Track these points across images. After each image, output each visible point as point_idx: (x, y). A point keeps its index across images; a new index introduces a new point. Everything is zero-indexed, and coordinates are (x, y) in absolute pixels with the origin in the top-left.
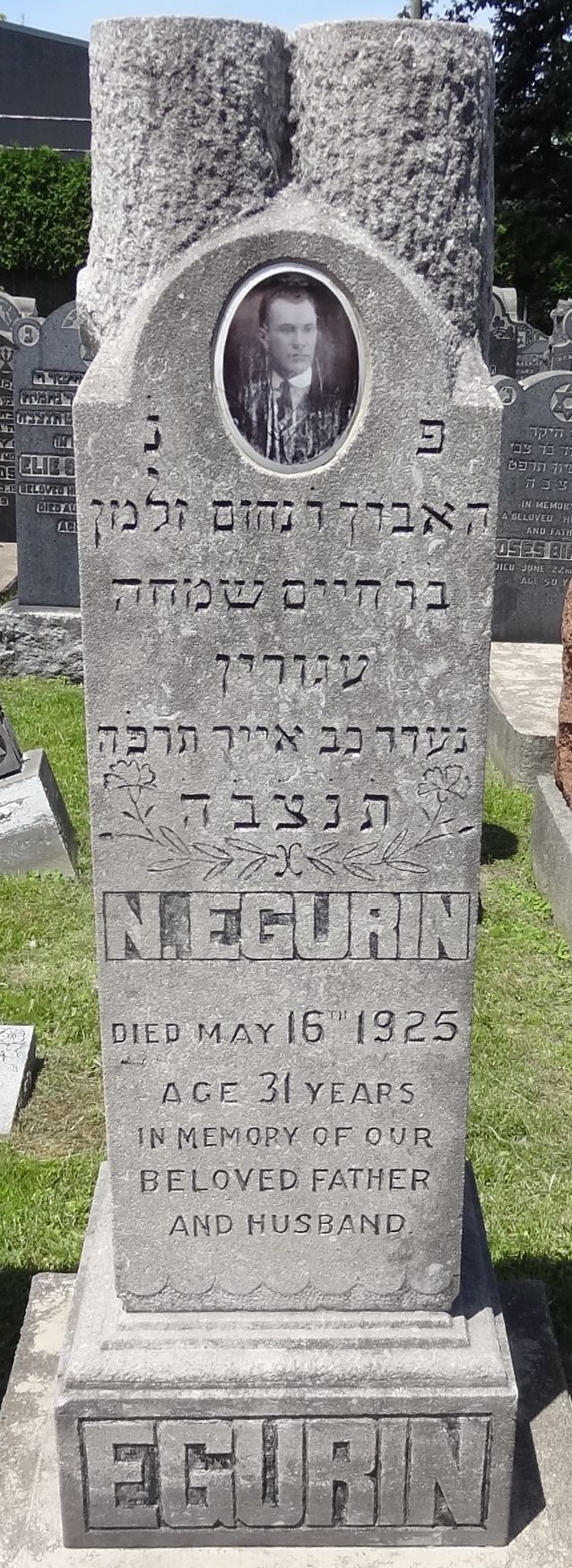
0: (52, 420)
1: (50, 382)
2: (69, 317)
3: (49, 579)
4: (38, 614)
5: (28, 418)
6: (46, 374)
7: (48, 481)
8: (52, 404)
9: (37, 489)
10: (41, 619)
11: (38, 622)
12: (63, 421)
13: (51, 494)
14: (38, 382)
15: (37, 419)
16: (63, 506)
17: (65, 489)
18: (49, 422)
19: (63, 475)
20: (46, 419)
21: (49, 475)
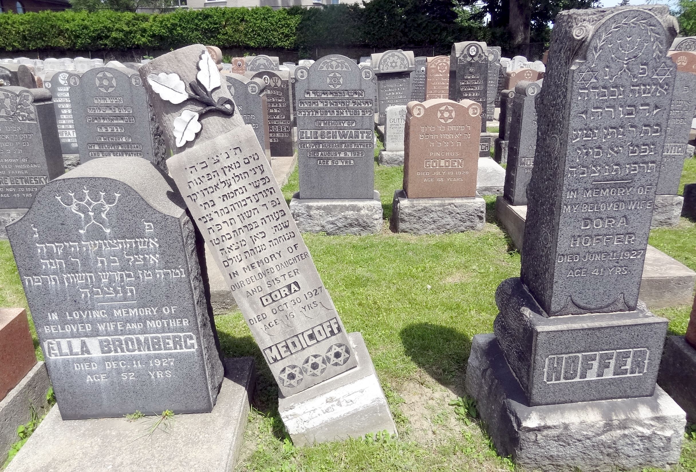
0: (314, 113)
1: (312, 96)
2: (321, 65)
3: (314, 187)
4: (311, 204)
5: (303, 113)
6: (311, 92)
7: (313, 142)
8: (314, 106)
9: (308, 146)
10: (312, 206)
11: (309, 208)
12: (319, 114)
13: (314, 148)
14: (307, 96)
15: (307, 113)
16: (320, 153)
17: (321, 145)
18: (313, 114)
19: (319, 139)
20: (311, 113)
21: (313, 139)
